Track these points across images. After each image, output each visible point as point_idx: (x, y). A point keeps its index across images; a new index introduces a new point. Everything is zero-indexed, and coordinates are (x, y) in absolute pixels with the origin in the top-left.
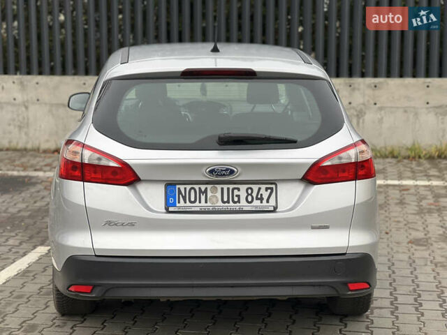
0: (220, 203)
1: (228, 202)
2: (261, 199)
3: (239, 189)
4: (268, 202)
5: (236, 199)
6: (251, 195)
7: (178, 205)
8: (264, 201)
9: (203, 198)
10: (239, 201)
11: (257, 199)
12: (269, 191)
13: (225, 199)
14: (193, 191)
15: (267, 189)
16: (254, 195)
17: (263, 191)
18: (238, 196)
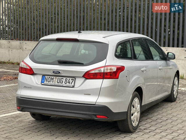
0: (57, 83)
1: (59, 83)
2: (69, 83)
3: (63, 79)
4: (71, 84)
5: (62, 82)
6: (66, 81)
7: (44, 82)
8: (70, 83)
9: (52, 81)
10: (62, 83)
11: (68, 82)
12: (72, 80)
13: (58, 82)
14: (49, 78)
15: (72, 79)
16: (67, 81)
17: (70, 80)
18: (62, 81)
